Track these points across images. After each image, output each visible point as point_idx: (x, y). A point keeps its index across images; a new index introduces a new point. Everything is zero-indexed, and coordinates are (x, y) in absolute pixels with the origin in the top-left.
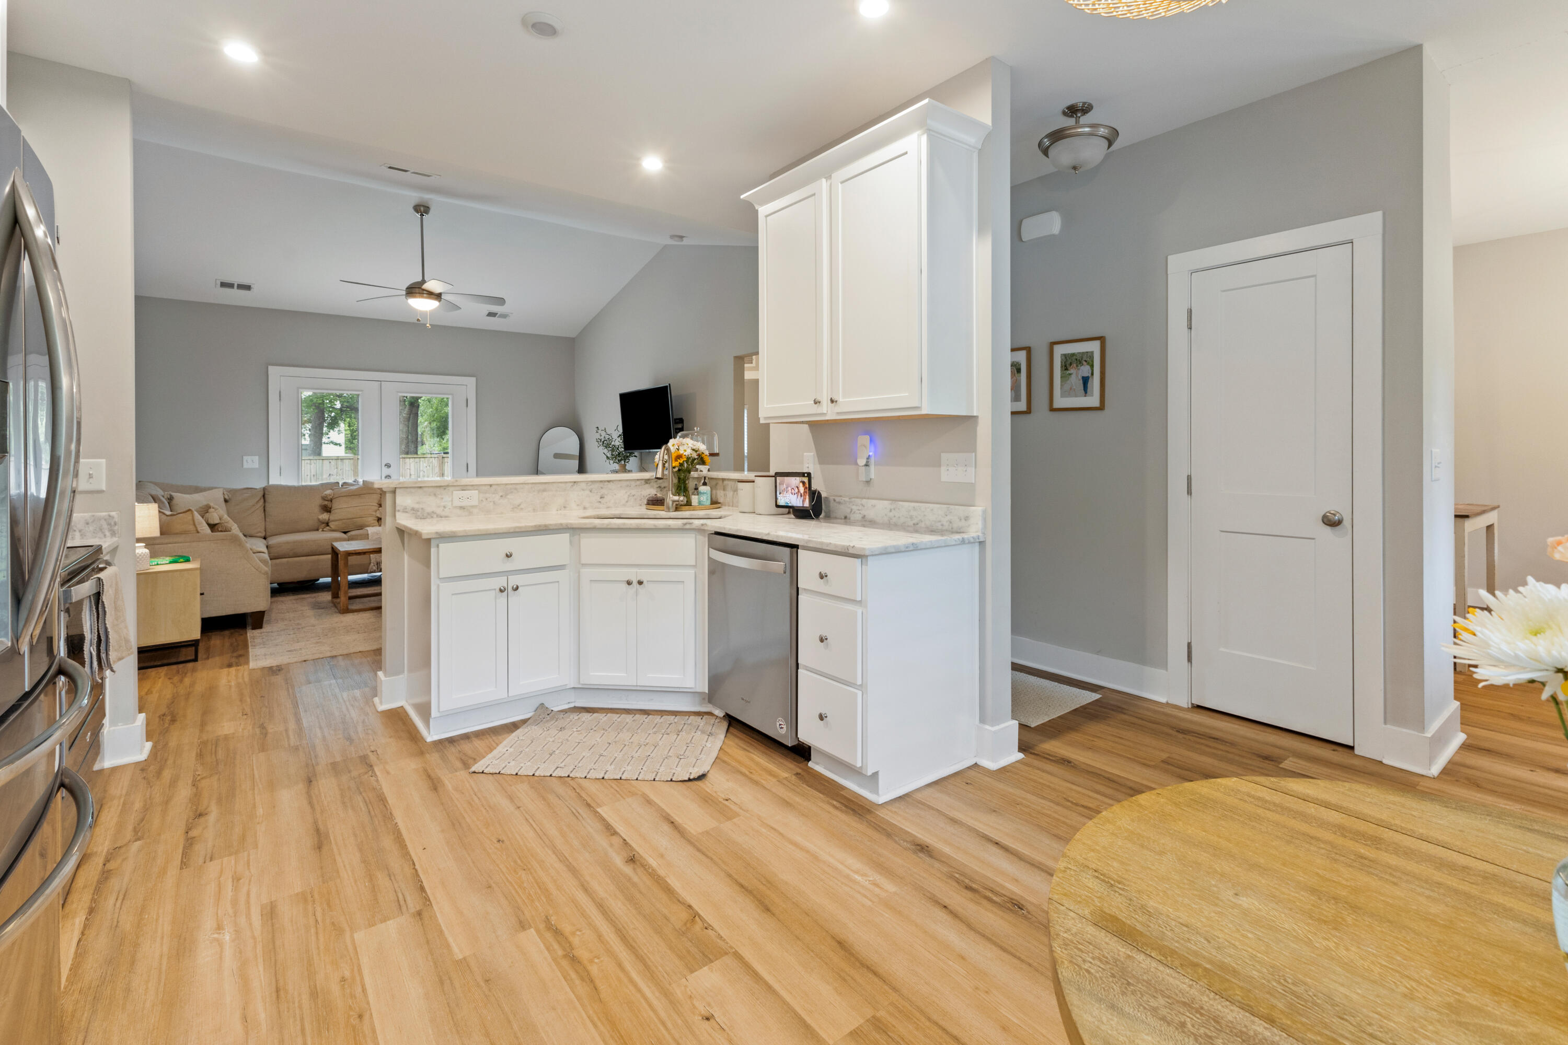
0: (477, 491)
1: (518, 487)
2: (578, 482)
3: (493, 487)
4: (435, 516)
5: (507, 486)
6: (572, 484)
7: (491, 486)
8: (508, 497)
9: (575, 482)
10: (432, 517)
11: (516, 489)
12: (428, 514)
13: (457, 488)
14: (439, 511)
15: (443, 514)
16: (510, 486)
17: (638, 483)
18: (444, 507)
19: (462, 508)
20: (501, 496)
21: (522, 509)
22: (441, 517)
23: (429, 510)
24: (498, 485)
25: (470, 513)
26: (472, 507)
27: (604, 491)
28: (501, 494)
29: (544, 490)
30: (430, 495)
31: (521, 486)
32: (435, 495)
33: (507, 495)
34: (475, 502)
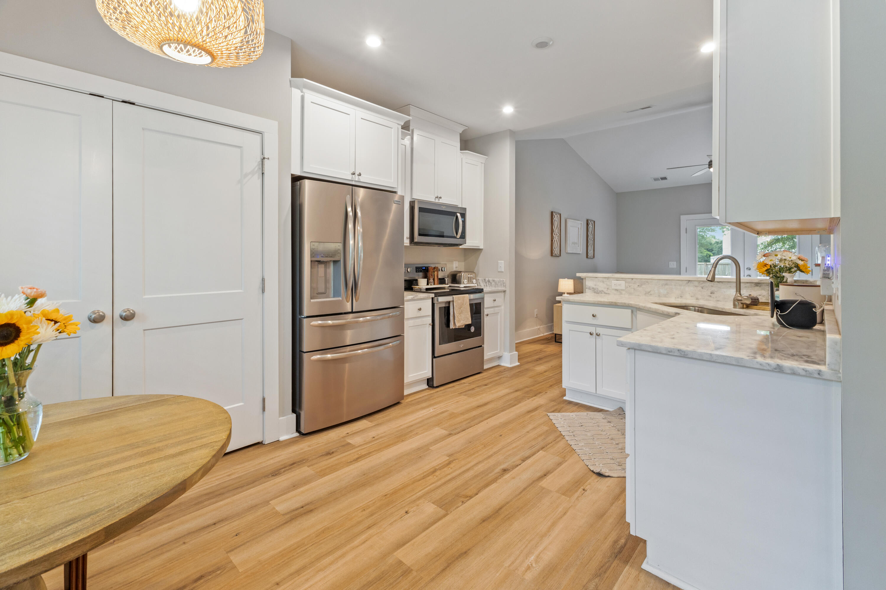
0: (624, 282)
1: (649, 281)
2: (691, 281)
3: (634, 280)
4: (603, 293)
5: (642, 280)
6: (687, 282)
7: (632, 279)
8: (643, 286)
9: (689, 281)
10: (602, 293)
11: (647, 282)
12: (600, 291)
13: (615, 279)
14: (605, 290)
15: (607, 292)
16: (644, 280)
17: (748, 285)
18: (608, 289)
19: (616, 290)
20: (638, 286)
21: (651, 294)
22: (606, 294)
23: (600, 289)
24: (636, 279)
25: (621, 294)
26: (622, 290)
27: (713, 289)
28: (638, 284)
29: (666, 284)
30: (601, 282)
31: (651, 280)
32: (603, 282)
33: (641, 285)
34: (623, 288)
